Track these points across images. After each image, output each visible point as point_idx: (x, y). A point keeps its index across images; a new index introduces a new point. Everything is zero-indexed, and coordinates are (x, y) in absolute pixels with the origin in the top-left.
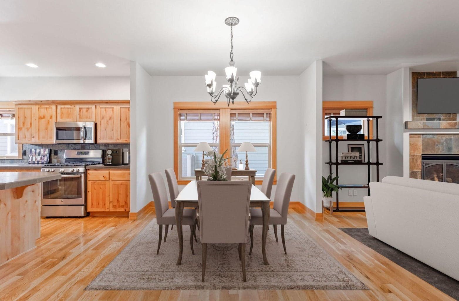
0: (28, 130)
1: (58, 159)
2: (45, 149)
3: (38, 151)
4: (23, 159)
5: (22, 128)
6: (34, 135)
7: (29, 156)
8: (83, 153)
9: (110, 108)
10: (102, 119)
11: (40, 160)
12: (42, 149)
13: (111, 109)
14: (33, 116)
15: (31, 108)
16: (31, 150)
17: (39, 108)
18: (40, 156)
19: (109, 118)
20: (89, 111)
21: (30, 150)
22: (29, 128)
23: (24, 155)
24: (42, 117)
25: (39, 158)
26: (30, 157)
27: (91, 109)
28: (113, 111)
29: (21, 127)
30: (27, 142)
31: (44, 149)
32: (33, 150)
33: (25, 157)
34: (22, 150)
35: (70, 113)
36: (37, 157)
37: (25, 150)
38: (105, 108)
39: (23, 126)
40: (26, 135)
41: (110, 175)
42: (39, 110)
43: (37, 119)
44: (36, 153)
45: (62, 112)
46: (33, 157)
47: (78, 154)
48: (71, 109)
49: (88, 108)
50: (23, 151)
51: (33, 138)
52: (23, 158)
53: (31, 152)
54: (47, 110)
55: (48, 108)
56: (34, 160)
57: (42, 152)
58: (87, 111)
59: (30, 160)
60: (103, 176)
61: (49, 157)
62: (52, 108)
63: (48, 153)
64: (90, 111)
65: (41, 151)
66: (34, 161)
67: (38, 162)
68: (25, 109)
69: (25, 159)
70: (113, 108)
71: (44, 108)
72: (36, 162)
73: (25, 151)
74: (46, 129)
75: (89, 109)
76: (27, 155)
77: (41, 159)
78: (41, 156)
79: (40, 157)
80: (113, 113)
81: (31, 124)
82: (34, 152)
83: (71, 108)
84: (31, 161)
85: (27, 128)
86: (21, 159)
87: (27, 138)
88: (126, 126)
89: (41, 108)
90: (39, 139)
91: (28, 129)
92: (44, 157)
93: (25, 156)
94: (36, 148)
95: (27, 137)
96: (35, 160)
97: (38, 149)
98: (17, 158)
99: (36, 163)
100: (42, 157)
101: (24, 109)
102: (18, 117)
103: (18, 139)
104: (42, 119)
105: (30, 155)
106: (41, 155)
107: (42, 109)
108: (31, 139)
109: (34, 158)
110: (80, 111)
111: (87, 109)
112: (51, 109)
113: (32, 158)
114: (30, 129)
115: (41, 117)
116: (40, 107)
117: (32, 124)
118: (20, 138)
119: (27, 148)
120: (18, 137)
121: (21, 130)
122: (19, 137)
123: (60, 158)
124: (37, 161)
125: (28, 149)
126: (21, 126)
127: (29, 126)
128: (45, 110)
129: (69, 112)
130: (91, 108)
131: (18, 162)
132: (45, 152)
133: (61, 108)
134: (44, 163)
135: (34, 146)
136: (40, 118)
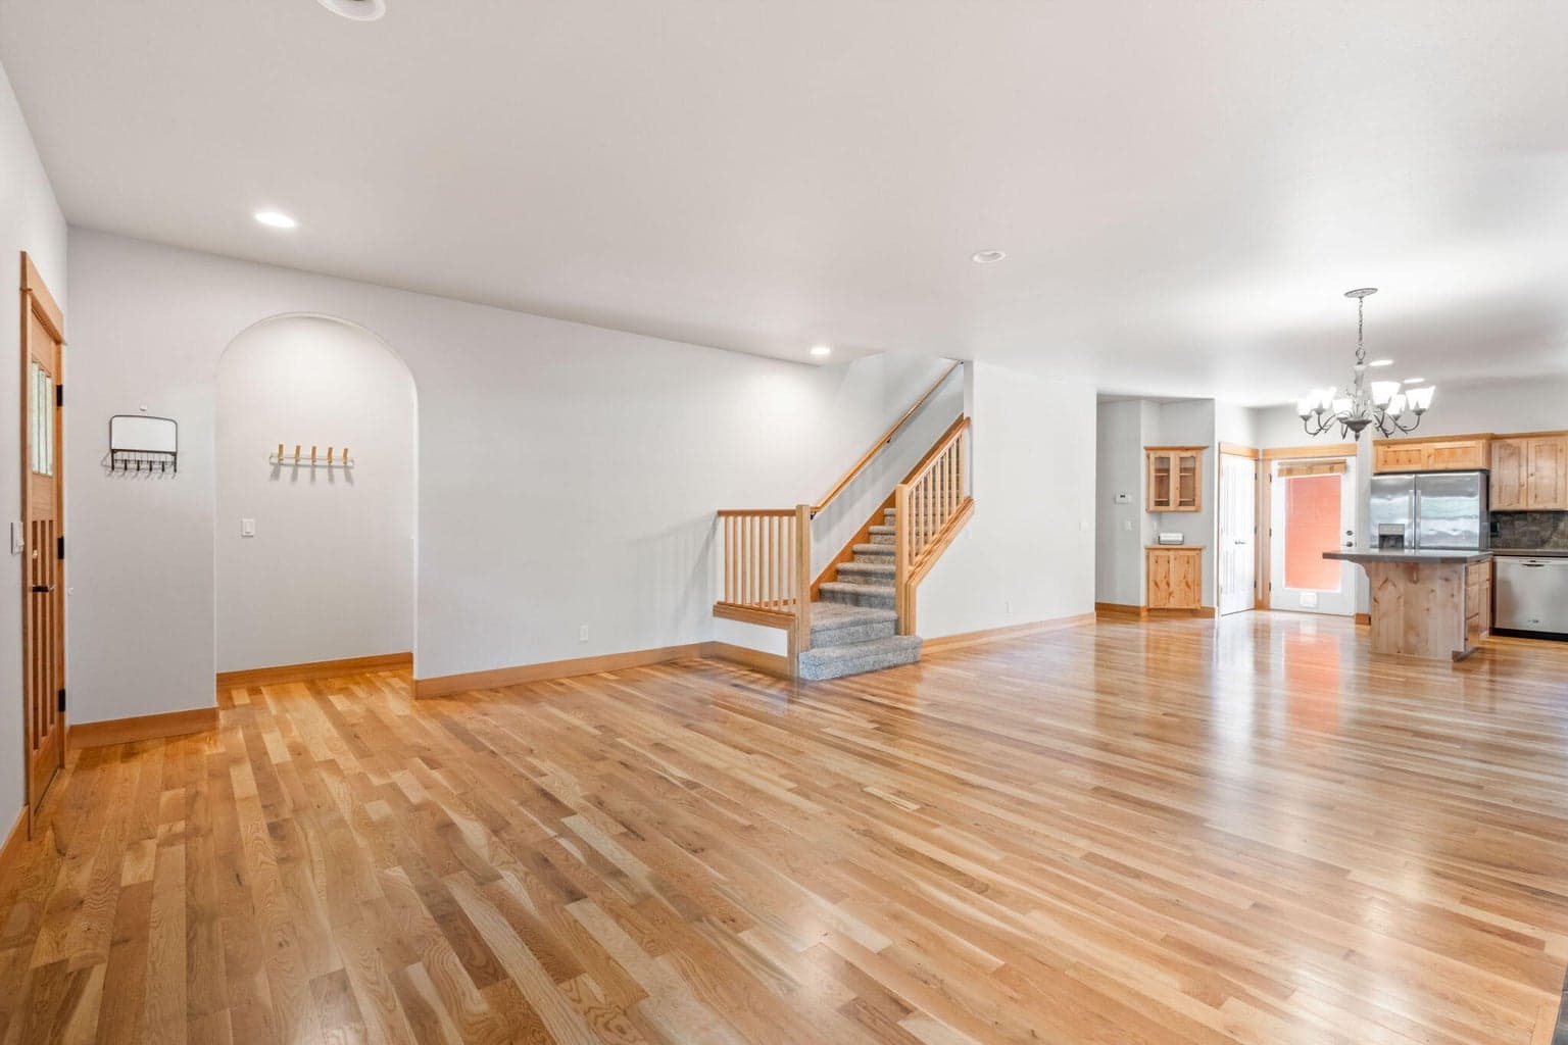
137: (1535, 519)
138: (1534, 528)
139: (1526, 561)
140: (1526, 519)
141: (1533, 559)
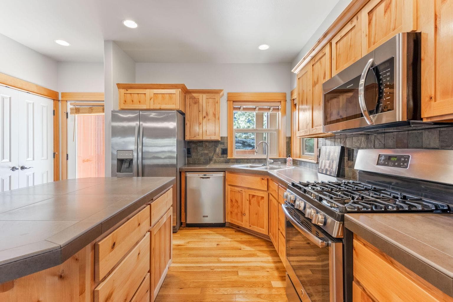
3: (328, 151)
8: (392, 160)
11: (329, 169)
12: (332, 147)
14: (308, 85)
23: (319, 157)
24: (316, 81)
25: (328, 164)
30: (304, 134)
32: (324, 149)
34: (317, 148)
35: (350, 45)
36: (326, 162)
42: (313, 70)
43: (311, 88)
44: (326, 153)
45: (338, 52)
48: (352, 32)
51: (308, 125)
53: (322, 152)
54: (320, 63)
55: (321, 57)
57: (332, 154)
58: (387, 9)
61: (338, 164)
62: (325, 54)
63: (338, 156)
67: (326, 171)
71: (318, 61)
78: (330, 161)
83: (351, 29)
86: (316, 162)
87: (304, 127)
90: (313, 126)
92: (333, 162)
96: (324, 167)
101: (302, 78)
102: (299, 94)
104: (316, 85)
106: (330, 158)
107: (316, 65)
110: (370, 22)
112: (324, 57)
113: (322, 163)
116: (314, 63)
118: (300, 129)
119: (321, 145)
132: (335, 152)
133: (337, 44)
134: (332, 174)
135: (326, 141)
137: (206, 146)
138: (206, 152)
139: (201, 175)
140: (202, 146)
141: (205, 173)
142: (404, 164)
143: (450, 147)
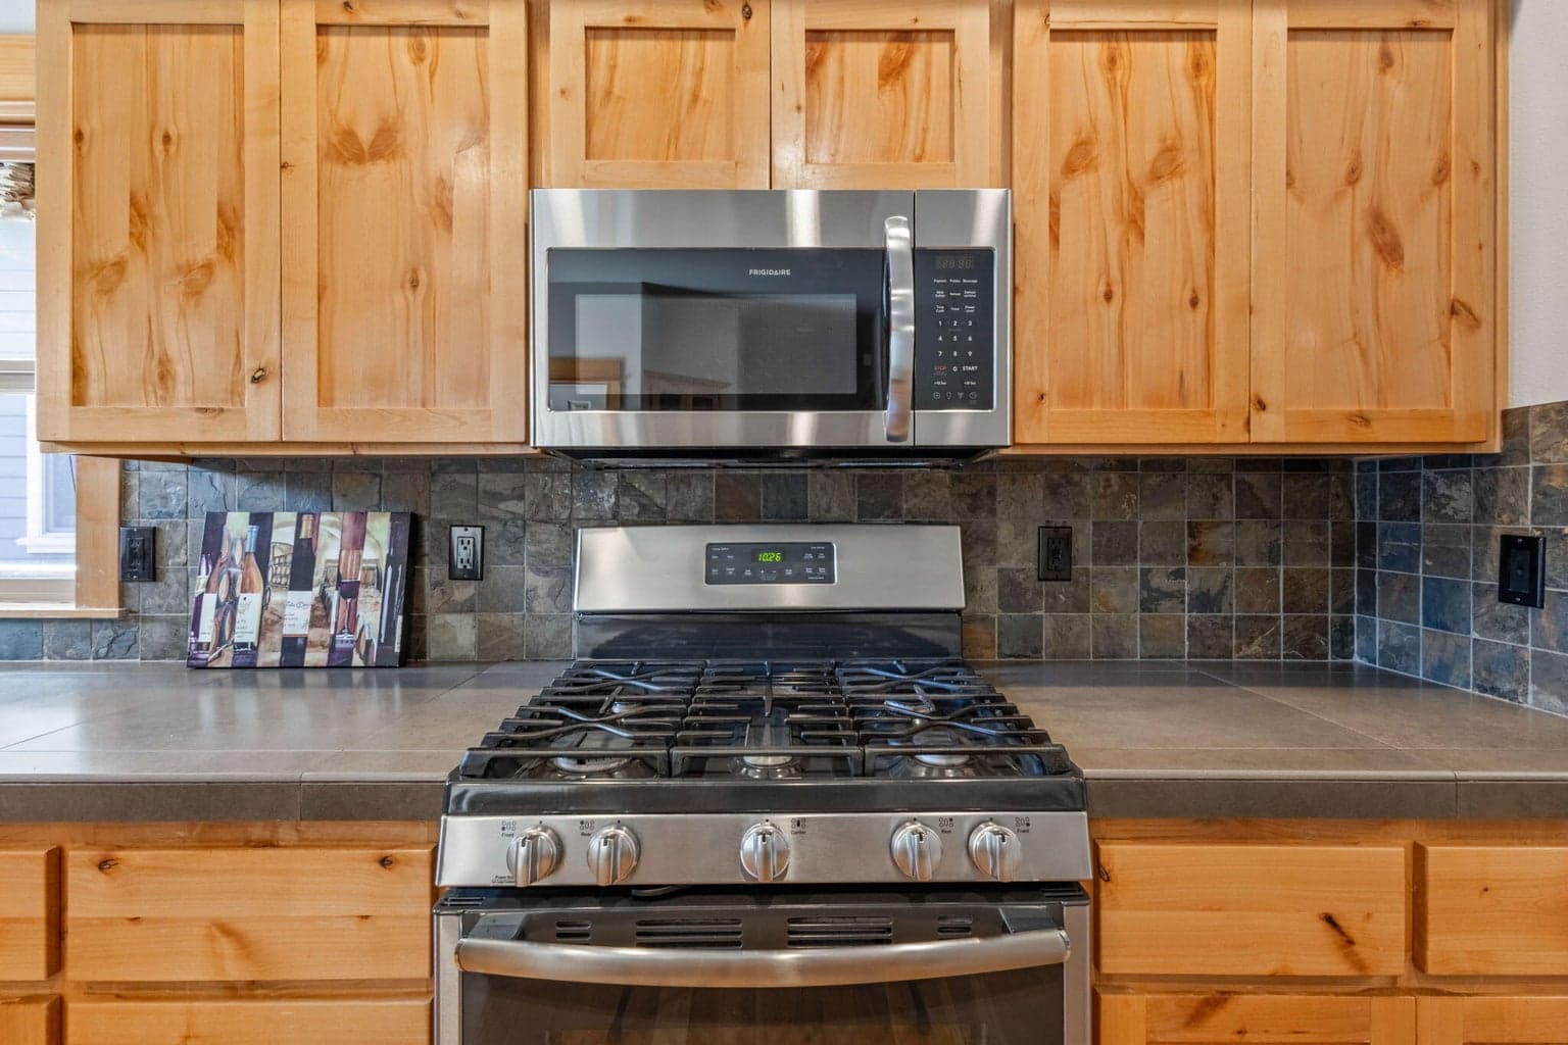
0: (194, 292)
1: (485, 616)
2: (360, 518)
3: (283, 535)
4: (128, 616)
5: (120, 266)
6: (271, 353)
7: (187, 586)
8: (765, 557)
9: (1168, 34)
10: (1069, 169)
11: (315, 635)
12: (325, 518)
13: (1180, 50)
14: (250, 119)
15: (237, 29)
16: (215, 524)
17: (322, 29)
18: (310, 588)
19: (1151, 150)
20: (917, 64)
21: (198, 523)
22: (208, 267)
23: (142, 578)
24: (365, 134)
25: (296, 611)
26: (209, 602)
27: (940, 49)
28: (1198, 67)
29: (112, 256)
30: (188, 429)
31: (347, 519)
32: (238, 525)
33: (147, 596)
34: (122, 524)
35: (695, 98)
36: (276, 597)
37: (154, 523)
38: (1109, 34)
39: (138, 239)
40: (174, 346)
41: (1434, 899)
42: (321, 57)
43: (307, 155)
44: (262, 552)
45: (600, 77)
46: (233, 600)
47: (719, 566)
48: (711, 46)
49: (904, 35)
50: (130, 533)
51: (255, 380)
52: (131, 603)
53: (212, 545)
54: (419, 56)
55: (436, 30)
56: (246, 628)
57: (330, 550)
58: (893, 72)
59: (207, 634)
60: (1329, 919)
61: (399, 601)
62: (482, 30)
63: (390, 560)
64: (928, 65)
65: (323, 538)
66: (252, 638)
67: (293, 648)
68: (166, 41)
69: (145, 620)
70: (1211, 33)
71: (389, 29)
72: (271, 656)
73: (154, 531)
74: (415, 284)
75: (922, 48)
76: (171, 577)
77: (319, 618)
78: (316, 590)
79: (309, 597)
80: (1205, 103)
81: (229, 224)
82: (250, 546)
83: (703, 33)
84: (220, 640)
85: (185, 269)
86: (112, 611)
87: (182, 390)
88: (1354, 248)
89: (349, 29)
90: (325, 398)
91: (195, 281)
92: (355, 595)
93: (147, 586)
94: (263, 506)
95: (180, 369)
96: (254, 626)
97: (292, 517)
98: (69, 608)
99: (275, 657)
100: (334, 594)
101: (141, 40)
102: (79, 136)
103: (78, 399)
104: (359, 159)
105: (203, 578)
106: (318, 577)
107: (358, 42)
108: (235, 393)
109: (250, 606)
110: (813, 68)
111: (897, 51)
112: (470, 41)
113: (228, 608)
114: (222, 282)
115: (349, 135)
116: (341, 17)
117: (250, 222)
118: (94, 390)
119: (174, 505)
120: (78, 373)
121: (107, 291)
122: (93, 367)
123: (513, 607)
124: (276, 638)
125: (185, 512)
126: (115, 241)
127: (205, 245)
128: (404, 59)
129: (688, 82)
130: (948, 34)
131: (81, 646)
132: (358, 543)
133: (593, 32)
134: (357, 661)
135: (237, 485)
136: (345, 149)
142: (816, 570)
143: (879, 517)
